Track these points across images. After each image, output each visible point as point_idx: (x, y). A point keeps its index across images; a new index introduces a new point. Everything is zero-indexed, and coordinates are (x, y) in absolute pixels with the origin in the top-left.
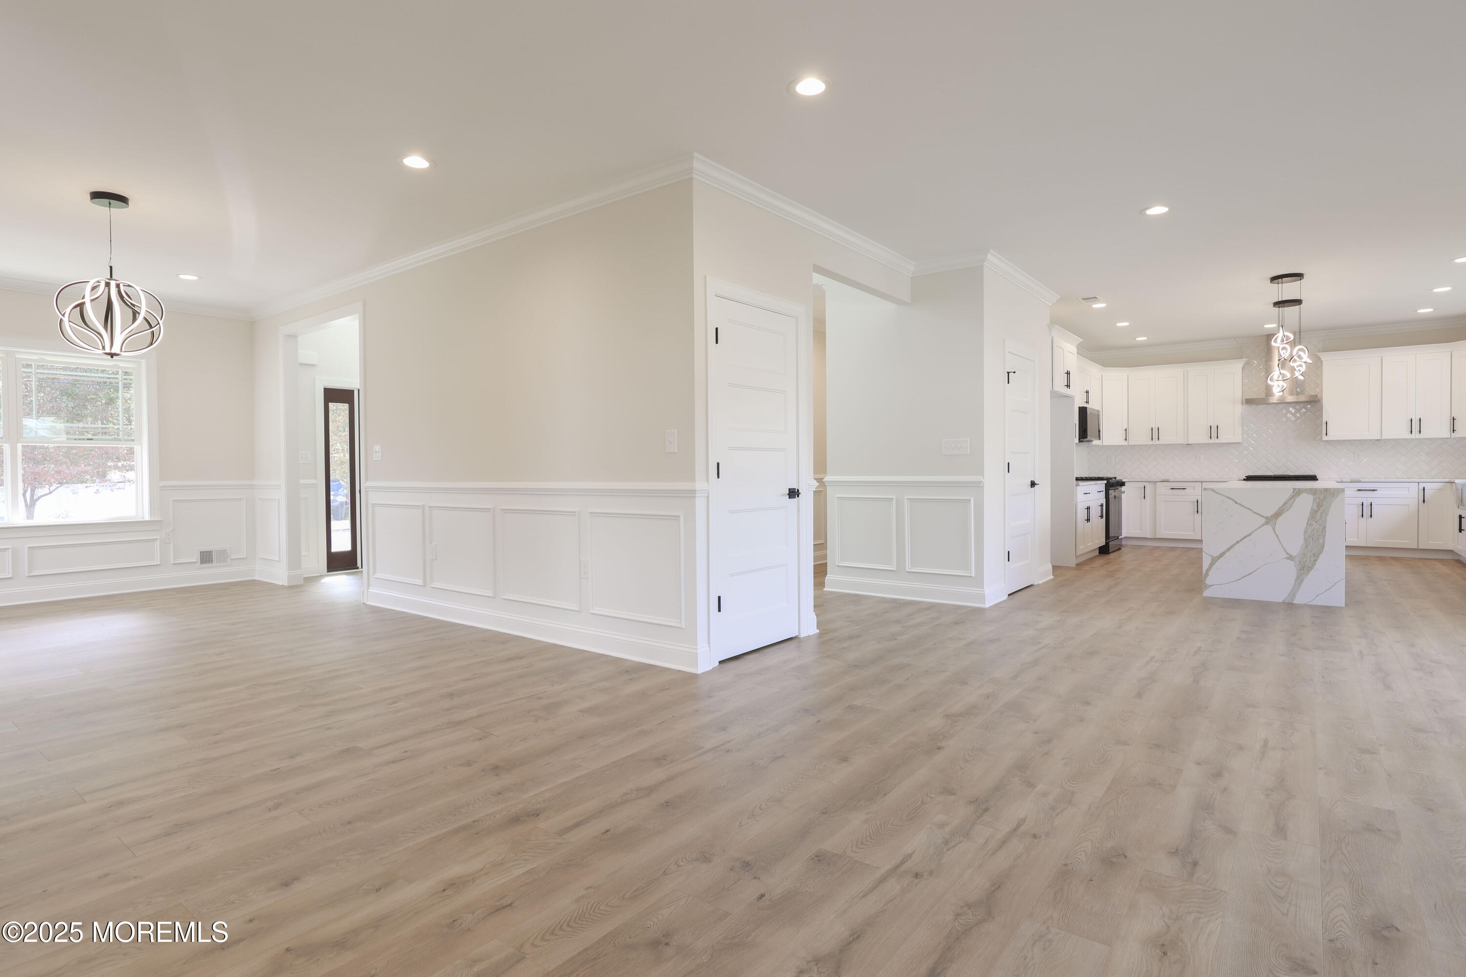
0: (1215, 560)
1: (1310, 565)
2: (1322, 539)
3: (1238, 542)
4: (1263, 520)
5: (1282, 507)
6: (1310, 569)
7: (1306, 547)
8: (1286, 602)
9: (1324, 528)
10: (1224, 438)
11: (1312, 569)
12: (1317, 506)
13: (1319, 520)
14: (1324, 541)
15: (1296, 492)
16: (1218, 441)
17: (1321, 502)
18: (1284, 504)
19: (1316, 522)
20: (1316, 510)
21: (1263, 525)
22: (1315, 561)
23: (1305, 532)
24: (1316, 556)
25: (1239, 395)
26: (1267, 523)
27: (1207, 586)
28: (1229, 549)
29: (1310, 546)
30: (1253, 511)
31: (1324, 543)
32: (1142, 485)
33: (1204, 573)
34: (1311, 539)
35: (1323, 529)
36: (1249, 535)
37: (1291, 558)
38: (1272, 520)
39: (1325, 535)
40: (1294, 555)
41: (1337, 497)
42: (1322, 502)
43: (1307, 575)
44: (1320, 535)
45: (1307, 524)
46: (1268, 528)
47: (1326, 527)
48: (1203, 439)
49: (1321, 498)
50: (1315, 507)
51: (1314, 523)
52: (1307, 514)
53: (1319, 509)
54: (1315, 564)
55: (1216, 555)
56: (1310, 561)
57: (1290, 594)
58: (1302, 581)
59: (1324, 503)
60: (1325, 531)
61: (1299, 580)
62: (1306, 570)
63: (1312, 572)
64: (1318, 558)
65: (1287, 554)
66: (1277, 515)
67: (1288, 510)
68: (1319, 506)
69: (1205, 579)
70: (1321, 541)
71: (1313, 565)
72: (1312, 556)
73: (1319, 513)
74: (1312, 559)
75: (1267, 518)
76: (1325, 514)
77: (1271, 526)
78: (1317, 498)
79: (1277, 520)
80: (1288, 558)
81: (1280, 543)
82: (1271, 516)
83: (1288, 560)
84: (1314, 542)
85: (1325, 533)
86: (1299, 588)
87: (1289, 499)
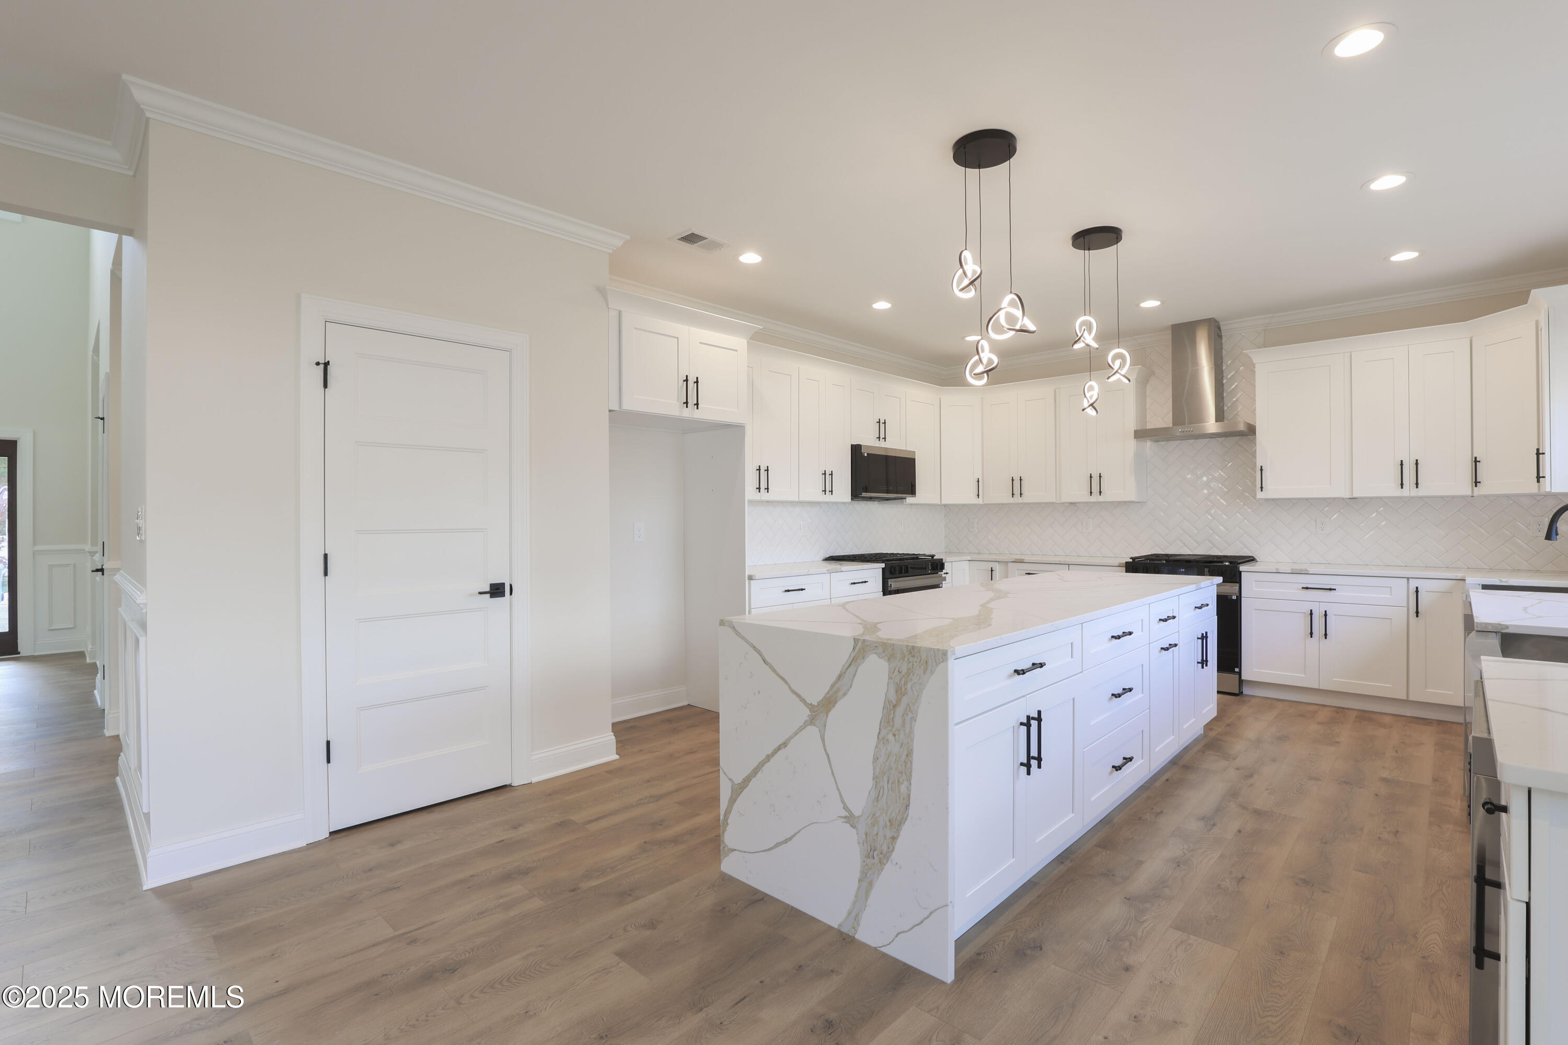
0: (738, 789)
1: (885, 849)
2: (906, 783)
3: (768, 758)
4: (805, 713)
5: (835, 683)
6: (885, 857)
7: (877, 799)
8: (844, 930)
9: (909, 754)
10: (1111, 493)
11: (888, 860)
12: (897, 691)
13: (899, 730)
14: (909, 789)
15: (859, 650)
16: (1101, 499)
17: (903, 682)
18: (840, 677)
19: (894, 735)
20: (894, 703)
21: (805, 724)
22: (894, 839)
23: (876, 759)
24: (897, 824)
25: (1131, 425)
26: (811, 721)
27: (726, 849)
28: (755, 772)
29: (885, 797)
30: (790, 687)
31: (909, 796)
32: (989, 566)
33: (722, 817)
34: (886, 779)
35: (907, 755)
36: (784, 745)
37: (850, 819)
38: (819, 713)
39: (911, 776)
40: (856, 812)
41: (932, 672)
42: (906, 683)
43: (879, 874)
44: (901, 773)
45: (878, 738)
46: (813, 731)
47: (912, 751)
48: (1081, 495)
49: (903, 672)
50: (893, 696)
51: (890, 737)
52: (878, 714)
53: (899, 701)
54: (894, 848)
55: (738, 780)
56: (885, 836)
57: (849, 913)
58: (871, 884)
59: (909, 685)
60: (912, 763)
61: (866, 881)
62: (876, 860)
63: (890, 867)
64: (898, 831)
65: (846, 808)
66: (829, 702)
67: (845, 694)
68: (900, 691)
69: (724, 832)
70: (903, 788)
71: (891, 850)
72: (888, 824)
73: (900, 711)
74: (889, 834)
75: (811, 707)
76: (910, 715)
77: (818, 729)
78: (896, 670)
79: (827, 716)
80: (845, 817)
81: (833, 774)
82: (819, 703)
83: (846, 822)
84: (890, 788)
85: (911, 767)
86: (867, 900)
87: (847, 665)
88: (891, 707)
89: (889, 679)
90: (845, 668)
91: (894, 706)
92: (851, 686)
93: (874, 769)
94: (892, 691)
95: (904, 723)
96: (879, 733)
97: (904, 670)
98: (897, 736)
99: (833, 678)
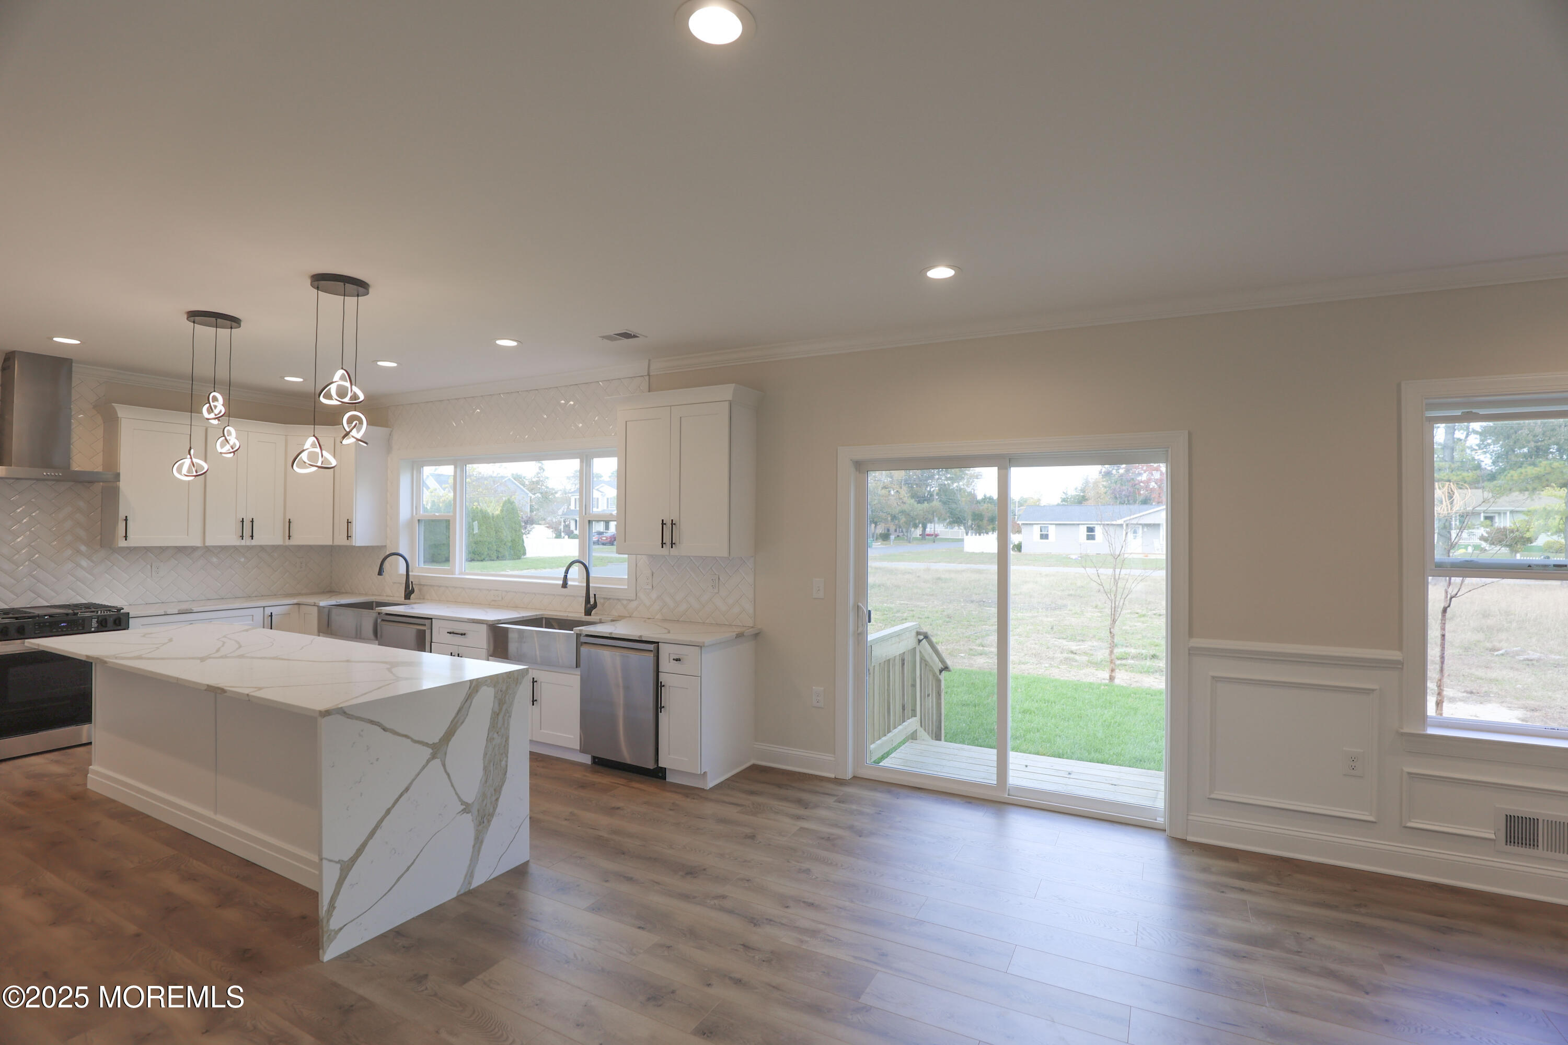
0: (346, 868)
1: (491, 810)
2: (505, 759)
3: (388, 811)
4: (429, 753)
5: (455, 717)
6: (491, 815)
7: (486, 782)
8: (462, 892)
9: (507, 740)
11: (493, 815)
12: (499, 704)
13: (500, 728)
14: (507, 762)
15: (474, 687)
17: (503, 696)
18: (458, 712)
19: (498, 733)
20: (498, 712)
21: (428, 762)
22: (497, 800)
23: (485, 754)
24: (498, 791)
26: (433, 756)
27: (329, 935)
28: (372, 834)
29: (491, 778)
30: (412, 740)
31: (507, 766)
34: (492, 765)
35: (505, 741)
36: (407, 789)
37: (467, 809)
38: (438, 749)
39: (508, 752)
40: (470, 802)
41: (520, 684)
42: (505, 696)
43: (487, 829)
44: (502, 753)
45: (487, 740)
46: (437, 762)
47: (509, 736)
49: (504, 690)
50: (497, 708)
51: (496, 735)
52: (488, 724)
53: (501, 709)
54: (497, 806)
55: (346, 857)
56: (491, 803)
57: (466, 875)
58: (482, 842)
59: (507, 696)
60: (508, 744)
61: (479, 841)
62: (486, 821)
63: (495, 821)
64: (500, 793)
65: (463, 803)
66: (449, 735)
67: (462, 723)
69: (328, 921)
70: (503, 763)
71: (495, 809)
72: (493, 792)
73: (501, 716)
74: (494, 798)
75: (434, 747)
76: (508, 715)
77: (439, 760)
78: (499, 691)
79: (447, 746)
80: (462, 810)
81: (452, 786)
82: (440, 740)
83: (463, 814)
84: (495, 767)
85: (508, 747)
86: (479, 855)
87: (464, 702)
88: (495, 715)
89: (495, 698)
90: (463, 704)
91: (498, 715)
92: (467, 715)
93: (484, 763)
94: (497, 705)
95: (504, 722)
96: (488, 737)
97: (504, 688)
98: (499, 733)
99: (453, 715)
